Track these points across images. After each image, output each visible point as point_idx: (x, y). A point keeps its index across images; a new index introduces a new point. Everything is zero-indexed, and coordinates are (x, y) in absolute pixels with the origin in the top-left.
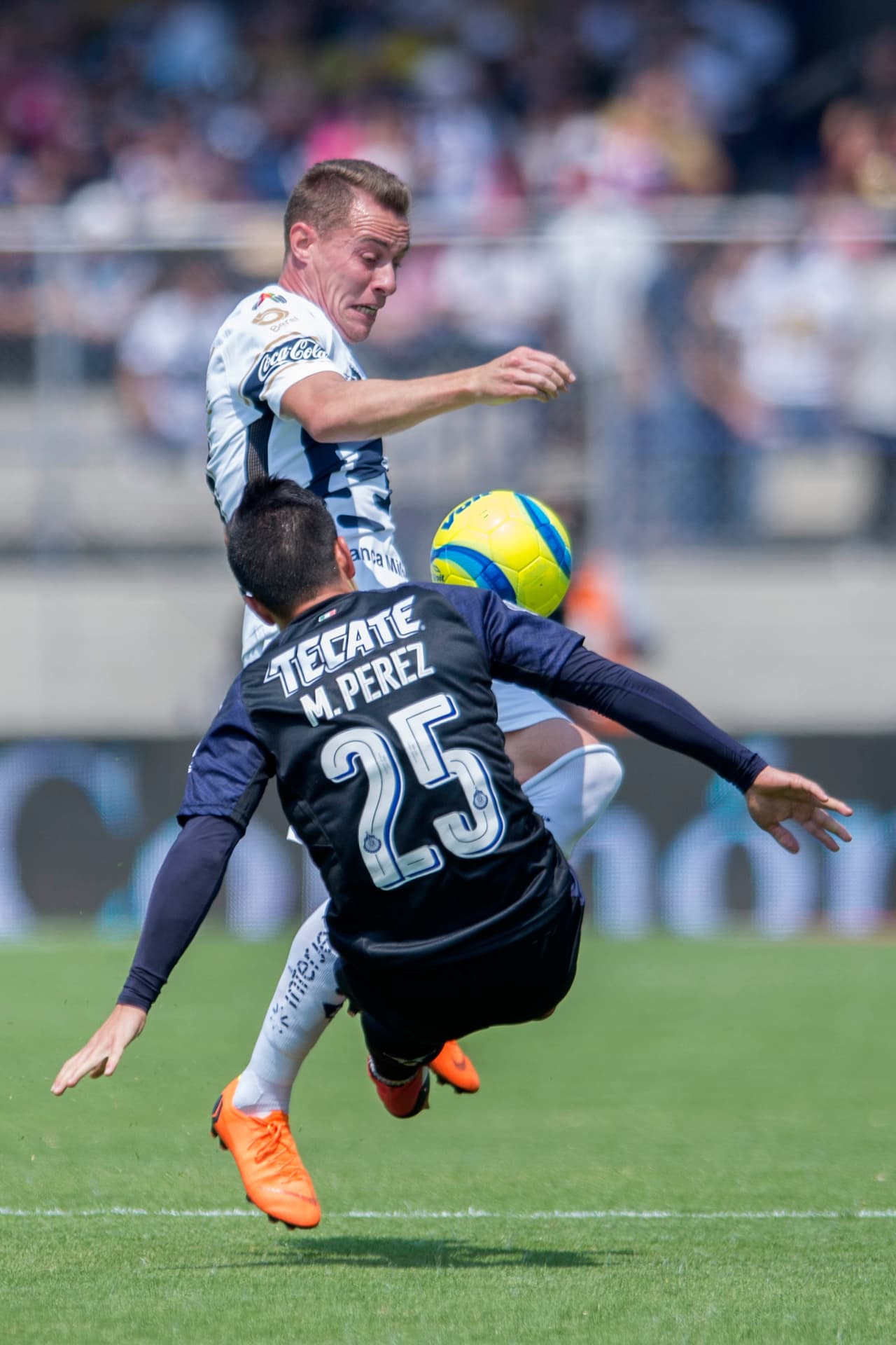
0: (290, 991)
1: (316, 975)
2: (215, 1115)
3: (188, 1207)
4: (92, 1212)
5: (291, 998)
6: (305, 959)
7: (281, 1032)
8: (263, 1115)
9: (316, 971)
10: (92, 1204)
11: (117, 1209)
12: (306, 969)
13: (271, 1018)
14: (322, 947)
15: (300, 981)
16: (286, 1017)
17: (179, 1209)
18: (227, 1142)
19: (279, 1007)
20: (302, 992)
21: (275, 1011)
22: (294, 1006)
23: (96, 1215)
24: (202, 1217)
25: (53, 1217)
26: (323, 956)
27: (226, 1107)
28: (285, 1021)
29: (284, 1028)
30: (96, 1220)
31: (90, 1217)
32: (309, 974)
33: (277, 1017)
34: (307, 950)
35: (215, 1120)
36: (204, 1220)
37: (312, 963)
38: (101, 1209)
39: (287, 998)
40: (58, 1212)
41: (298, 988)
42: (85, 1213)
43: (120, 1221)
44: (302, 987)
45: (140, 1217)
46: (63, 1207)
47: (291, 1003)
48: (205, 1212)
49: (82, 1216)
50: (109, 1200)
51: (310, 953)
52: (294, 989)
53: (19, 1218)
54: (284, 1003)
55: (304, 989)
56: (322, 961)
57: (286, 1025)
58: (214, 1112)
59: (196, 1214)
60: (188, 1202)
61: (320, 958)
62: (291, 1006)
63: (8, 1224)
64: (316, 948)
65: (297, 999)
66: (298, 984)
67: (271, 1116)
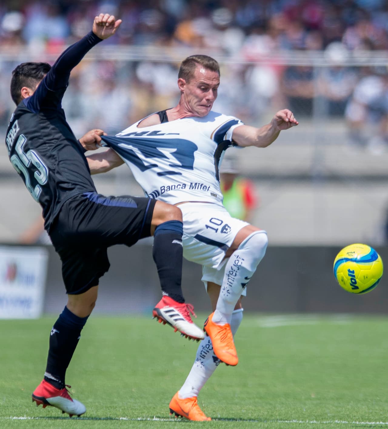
0: (228, 281)
1: (237, 274)
2: (205, 324)
3: (363, 421)
4: (327, 422)
5: (229, 284)
6: (231, 270)
7: (227, 296)
8: (222, 324)
9: (236, 273)
10: (327, 419)
11: (337, 421)
12: (233, 273)
13: (223, 292)
14: (237, 265)
15: (232, 277)
16: (228, 291)
17: (360, 421)
18: (209, 334)
19: (225, 287)
20: (233, 281)
21: (224, 289)
22: (231, 286)
23: (329, 423)
24: (368, 424)
25: (313, 423)
26: (238, 268)
27: (210, 321)
28: (228, 292)
29: (228, 294)
30: (328, 425)
31: (326, 423)
32: (234, 274)
33: (225, 292)
34: (232, 267)
35: (205, 326)
36: (369, 426)
37: (234, 270)
38: (331, 421)
39: (228, 284)
40: (315, 422)
41: (231, 280)
42: (325, 422)
43: (338, 425)
44: (233, 279)
45: (344, 424)
46: (316, 420)
47: (230, 285)
48: (370, 422)
49: (323, 423)
50: (333, 418)
51: (233, 268)
52: (230, 280)
53: (300, 423)
54: (227, 286)
55: (234, 280)
56: (238, 269)
57: (229, 293)
58: (205, 323)
59: (366, 423)
60: (363, 419)
61: (237, 268)
62: (230, 287)
63: (296, 426)
64: (235, 266)
65: (232, 284)
66: (231, 278)
67: (225, 325)
